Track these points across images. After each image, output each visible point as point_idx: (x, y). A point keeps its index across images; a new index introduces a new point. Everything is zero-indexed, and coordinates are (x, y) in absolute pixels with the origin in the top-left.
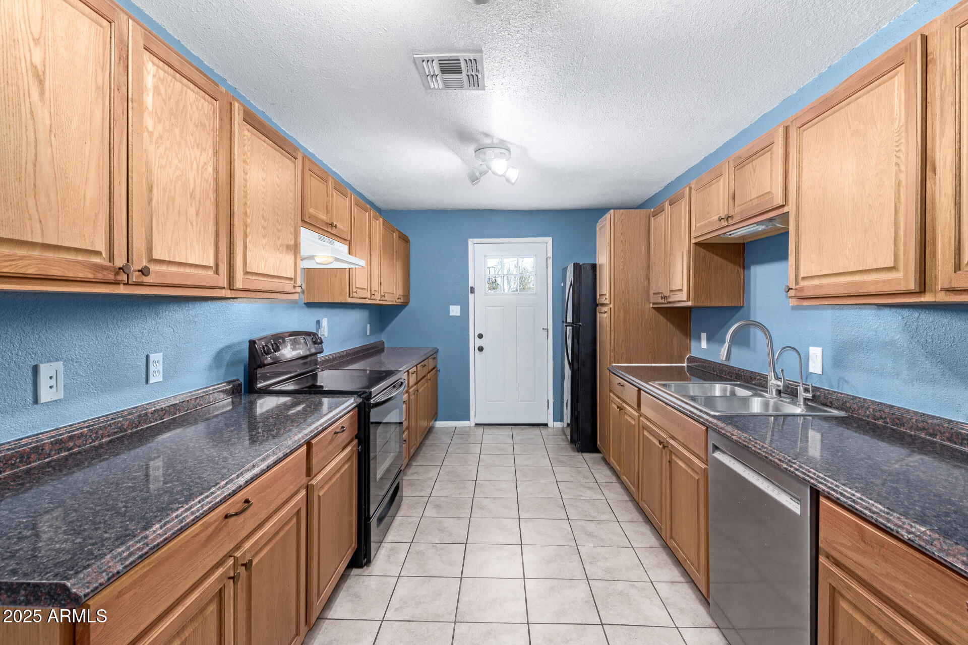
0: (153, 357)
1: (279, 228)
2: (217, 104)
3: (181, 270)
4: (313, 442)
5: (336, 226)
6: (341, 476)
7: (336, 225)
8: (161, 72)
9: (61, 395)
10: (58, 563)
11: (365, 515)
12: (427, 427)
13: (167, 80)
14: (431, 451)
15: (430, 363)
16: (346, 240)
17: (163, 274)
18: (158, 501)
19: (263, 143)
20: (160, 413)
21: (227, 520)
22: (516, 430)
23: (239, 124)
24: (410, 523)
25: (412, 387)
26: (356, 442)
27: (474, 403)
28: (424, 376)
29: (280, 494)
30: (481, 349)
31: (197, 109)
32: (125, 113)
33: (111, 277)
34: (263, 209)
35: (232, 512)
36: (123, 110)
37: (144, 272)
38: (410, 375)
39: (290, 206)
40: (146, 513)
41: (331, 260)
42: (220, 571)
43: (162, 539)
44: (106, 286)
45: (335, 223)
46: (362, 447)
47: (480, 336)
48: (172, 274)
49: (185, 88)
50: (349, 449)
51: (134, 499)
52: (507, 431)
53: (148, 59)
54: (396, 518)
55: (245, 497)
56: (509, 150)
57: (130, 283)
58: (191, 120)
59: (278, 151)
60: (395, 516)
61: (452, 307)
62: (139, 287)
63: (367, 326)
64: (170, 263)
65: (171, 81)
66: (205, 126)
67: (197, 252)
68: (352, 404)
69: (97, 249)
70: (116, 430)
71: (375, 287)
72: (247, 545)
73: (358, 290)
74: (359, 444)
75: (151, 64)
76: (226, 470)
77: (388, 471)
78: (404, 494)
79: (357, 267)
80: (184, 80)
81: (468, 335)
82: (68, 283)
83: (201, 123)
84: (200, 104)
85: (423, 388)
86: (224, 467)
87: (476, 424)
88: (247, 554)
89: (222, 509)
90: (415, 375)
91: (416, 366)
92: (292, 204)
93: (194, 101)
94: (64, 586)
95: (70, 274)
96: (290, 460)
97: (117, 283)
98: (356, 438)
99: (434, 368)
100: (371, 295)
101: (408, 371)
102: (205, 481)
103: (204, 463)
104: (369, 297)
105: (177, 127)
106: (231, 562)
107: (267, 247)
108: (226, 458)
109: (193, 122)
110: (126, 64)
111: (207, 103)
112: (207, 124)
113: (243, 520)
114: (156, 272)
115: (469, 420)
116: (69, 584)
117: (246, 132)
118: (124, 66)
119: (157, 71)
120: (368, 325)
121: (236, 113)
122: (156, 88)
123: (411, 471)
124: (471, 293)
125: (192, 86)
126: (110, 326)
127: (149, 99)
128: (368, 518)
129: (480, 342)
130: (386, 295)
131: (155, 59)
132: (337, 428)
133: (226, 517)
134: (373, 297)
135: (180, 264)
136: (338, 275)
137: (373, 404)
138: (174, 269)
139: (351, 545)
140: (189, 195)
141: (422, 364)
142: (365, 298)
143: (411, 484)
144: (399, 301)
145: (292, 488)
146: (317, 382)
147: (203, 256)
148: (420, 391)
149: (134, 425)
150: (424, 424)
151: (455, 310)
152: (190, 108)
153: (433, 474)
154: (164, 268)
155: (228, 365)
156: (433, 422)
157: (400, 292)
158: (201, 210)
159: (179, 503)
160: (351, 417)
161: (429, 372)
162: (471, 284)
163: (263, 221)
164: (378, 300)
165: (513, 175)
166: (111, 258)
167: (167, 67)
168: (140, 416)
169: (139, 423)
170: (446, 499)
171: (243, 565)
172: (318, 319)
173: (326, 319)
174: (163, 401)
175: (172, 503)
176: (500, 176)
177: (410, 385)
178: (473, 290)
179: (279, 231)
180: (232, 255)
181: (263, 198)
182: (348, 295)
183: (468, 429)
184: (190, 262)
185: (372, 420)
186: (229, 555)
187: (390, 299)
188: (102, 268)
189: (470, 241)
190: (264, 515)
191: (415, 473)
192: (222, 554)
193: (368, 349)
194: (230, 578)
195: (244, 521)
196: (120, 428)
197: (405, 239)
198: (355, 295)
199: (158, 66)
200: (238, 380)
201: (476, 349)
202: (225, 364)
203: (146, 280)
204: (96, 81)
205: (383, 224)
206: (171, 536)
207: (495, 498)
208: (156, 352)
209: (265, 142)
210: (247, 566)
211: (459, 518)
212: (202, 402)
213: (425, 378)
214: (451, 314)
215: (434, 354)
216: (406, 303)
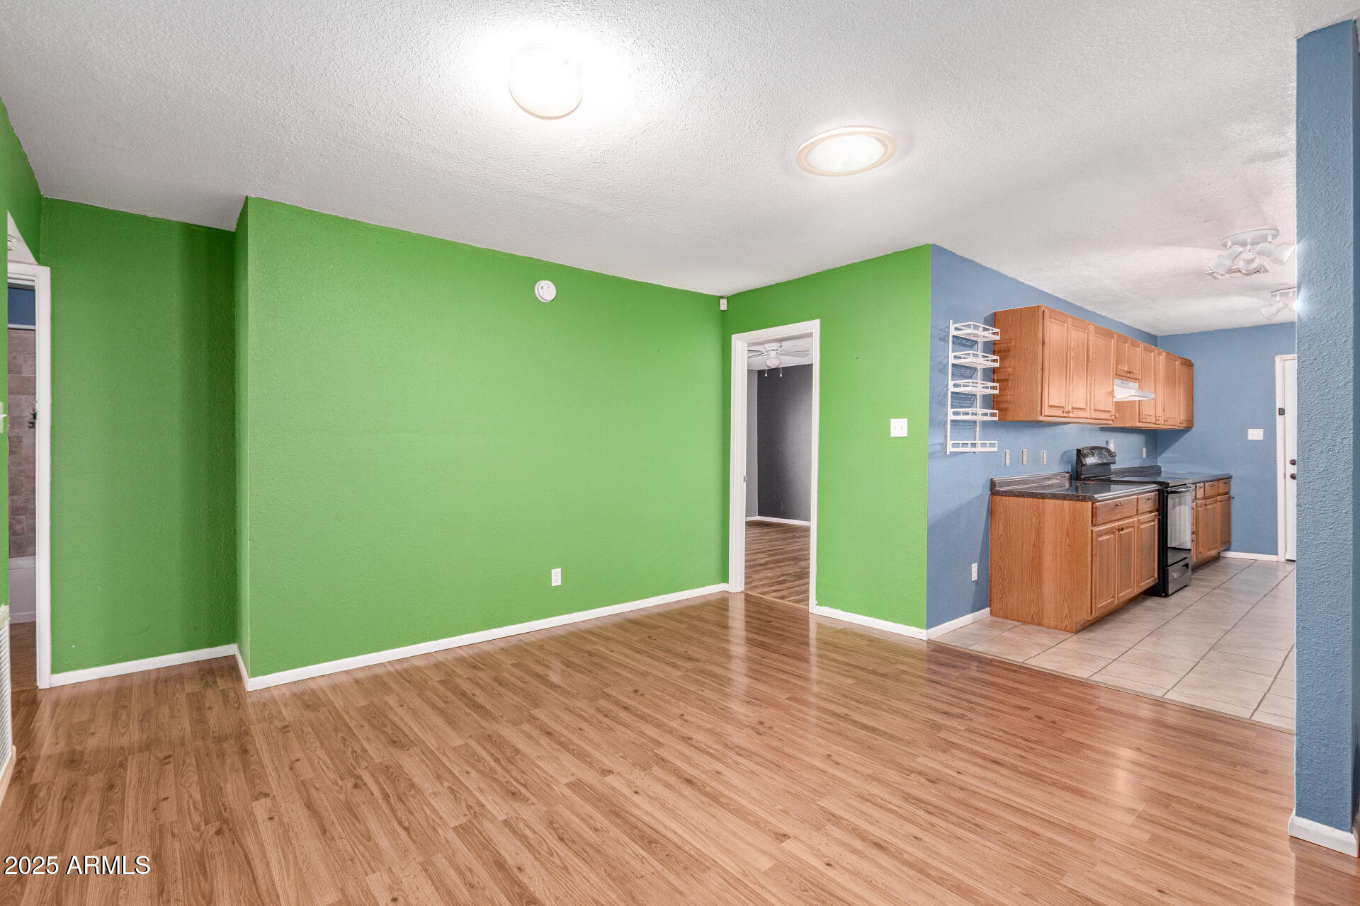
5: (1133, 372)
7: (1134, 370)
11: (1164, 563)
12: (1214, 555)
15: (1222, 488)
16: (1138, 380)
25: (1198, 500)
28: (1214, 497)
30: (1294, 477)
38: (1197, 488)
46: (1161, 517)
47: (1293, 463)
63: (1142, 451)
71: (1160, 413)
74: (1159, 515)
79: (1145, 398)
81: (1275, 461)
85: (1213, 506)
87: (1288, 560)
90: (1202, 489)
91: (1204, 482)
98: (1157, 511)
99: (1227, 493)
100: (1156, 420)
101: (1195, 484)
104: (1153, 421)
115: (1276, 554)
120: (1144, 450)
124: (1279, 414)
129: (1292, 469)
130: (1169, 420)
134: (1158, 422)
136: (1131, 407)
141: (1212, 483)
142: (1150, 424)
144: (1181, 425)
148: (1209, 507)
151: (1256, 434)
155: (1065, 463)
156: (1223, 550)
157: (1183, 417)
161: (1220, 495)
162: (1279, 405)
164: (1161, 424)
172: (1108, 440)
173: (1113, 440)
177: (1196, 498)
178: (1281, 412)
182: (1137, 420)
183: (1274, 564)
187: (1173, 424)
189: (1278, 359)
193: (1146, 470)
197: (1188, 364)
198: (1144, 420)
200: (1069, 472)
201: (1288, 476)
214: (1250, 438)
215: (1227, 479)
216: (1188, 429)
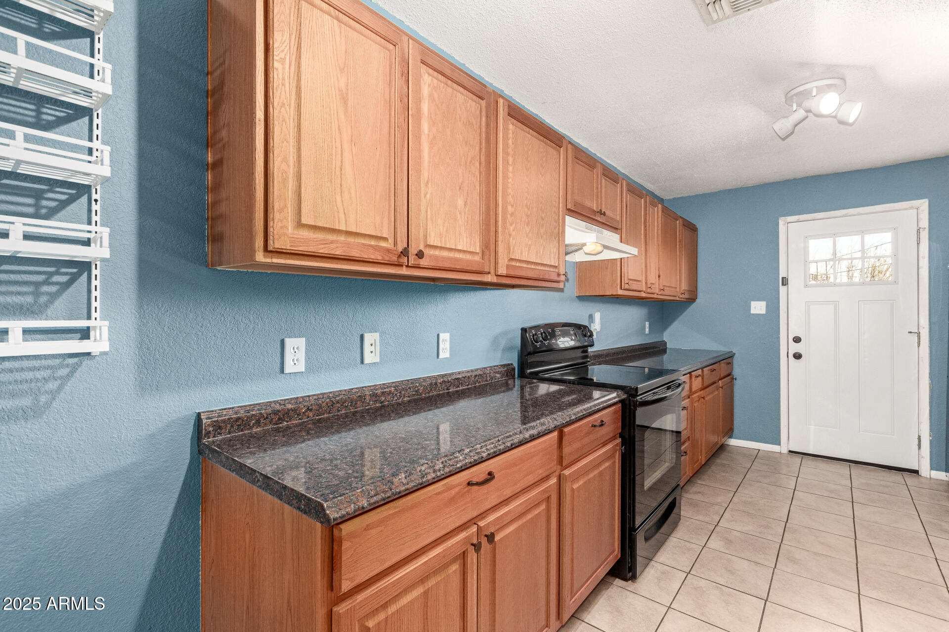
0: (442, 336)
1: (543, 215)
2: (483, 103)
3: (451, 255)
4: (566, 430)
5: (604, 214)
6: (601, 474)
7: (604, 212)
8: (435, 81)
9: (377, 360)
10: (330, 485)
11: (630, 524)
12: (717, 443)
13: (440, 87)
14: (724, 472)
15: (723, 369)
16: (617, 229)
17: (436, 258)
18: (414, 454)
19: (528, 135)
20: (447, 384)
21: (470, 487)
22: (856, 471)
23: (503, 119)
24: (689, 549)
25: (696, 392)
26: (619, 440)
27: (786, 424)
28: (714, 383)
29: (528, 475)
30: (798, 356)
31: (466, 110)
32: (406, 120)
33: (394, 259)
34: (527, 198)
35: (475, 480)
36: (405, 118)
37: (420, 255)
38: (693, 378)
39: (555, 194)
40: (401, 462)
41: (600, 248)
42: (462, 535)
43: (403, 488)
44: (392, 267)
45: (603, 211)
46: (625, 448)
47: (797, 340)
48: (444, 258)
49: (455, 92)
50: (609, 446)
51: (400, 448)
52: (844, 469)
53: (425, 71)
54: (671, 538)
55: (489, 469)
56: (844, 80)
57: (409, 265)
58: (460, 121)
59: (543, 141)
60: (669, 536)
61: (753, 304)
62: (418, 270)
63: (645, 324)
64: (441, 248)
65: (443, 88)
66: (473, 124)
67: (465, 239)
68: (615, 398)
69: (384, 236)
70: (414, 393)
71: (653, 280)
72: (491, 518)
73: (631, 282)
74: (623, 443)
75: (427, 74)
76: (474, 439)
77: (661, 481)
78: (682, 513)
79: (629, 256)
80: (455, 86)
81: (779, 338)
82: (365, 264)
83: (469, 121)
84: (468, 105)
85: (711, 396)
86: (473, 436)
87: (790, 451)
88: (491, 526)
89: (464, 476)
90: (700, 379)
91: (702, 369)
92: (556, 193)
93: (463, 103)
94: (322, 506)
95: (365, 256)
96: (539, 443)
97: (400, 265)
98: (620, 438)
99: (729, 375)
100: (647, 287)
101: (690, 373)
102: (454, 445)
103: (460, 430)
104: (644, 290)
105: (448, 128)
106: (474, 529)
107: (530, 235)
108: (479, 428)
109: (462, 122)
110: (407, 78)
111: (474, 103)
112: (474, 122)
113: (486, 491)
114: (430, 256)
115: (779, 444)
116: (325, 505)
117: (511, 126)
118: (405, 80)
119: (432, 80)
120: (647, 323)
121: (501, 108)
122: (431, 95)
123: (693, 489)
124: (783, 285)
125: (461, 89)
126: (412, 308)
127: (425, 107)
128: (633, 529)
129: (795, 348)
130: (666, 289)
131: (431, 71)
132: (595, 420)
133: (469, 484)
134: (649, 291)
135: (451, 249)
136: (609, 267)
137: (640, 402)
138: (445, 254)
139: (613, 551)
140: (458, 188)
141: (710, 367)
142: (640, 291)
143: (694, 505)
144: (683, 296)
145: (541, 473)
146: (587, 376)
147: (471, 243)
148: (707, 399)
149: (427, 391)
150: (714, 439)
151: (758, 307)
152: (459, 109)
153: (723, 499)
154: (437, 253)
155: (503, 350)
156: (725, 438)
157: (684, 286)
158: (468, 202)
159: (426, 460)
160: (615, 412)
161: (720, 379)
162: (782, 274)
163: (526, 210)
164: (656, 292)
165: (853, 112)
166: (395, 243)
167: (440, 76)
168: (431, 384)
169: (431, 390)
170: (738, 534)
171: (486, 536)
172: (591, 313)
173: (599, 313)
174: (450, 375)
175: (421, 458)
176: (829, 116)
177: (693, 390)
178: (785, 282)
179: (543, 219)
180: (497, 243)
181: (527, 188)
182: (619, 286)
183: (778, 455)
184: (459, 248)
185: (637, 423)
186: (473, 521)
187: (671, 294)
188: (388, 251)
189: (781, 222)
190: (508, 493)
191: (699, 492)
192: (465, 519)
193: (646, 349)
194: (472, 544)
195: (487, 493)
196: (416, 391)
197: (692, 229)
198: (627, 286)
199: (433, 76)
200: (512, 364)
201: (791, 356)
202: (501, 349)
203: (423, 262)
204: (384, 96)
205: (663, 211)
206: (412, 488)
207: (816, 554)
208: (444, 332)
209: (529, 134)
210: (490, 538)
211: (757, 563)
212: (480, 380)
213: (715, 385)
214: (753, 312)
215: (728, 359)
216: (692, 299)
